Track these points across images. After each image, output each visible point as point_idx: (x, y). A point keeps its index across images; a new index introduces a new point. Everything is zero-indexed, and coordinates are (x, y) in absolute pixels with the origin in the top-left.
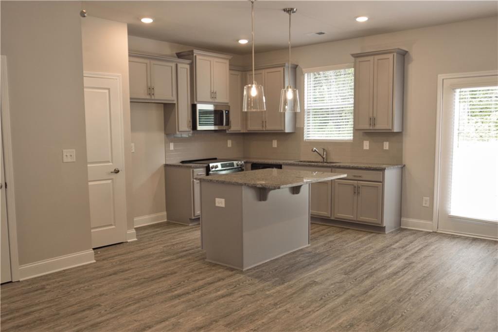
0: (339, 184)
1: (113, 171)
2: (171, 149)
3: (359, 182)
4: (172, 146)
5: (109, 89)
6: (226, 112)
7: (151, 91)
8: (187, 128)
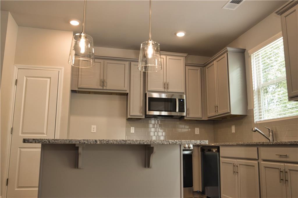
0: (265, 167)
2: (131, 132)
3: (286, 164)
4: (132, 130)
5: (50, 78)
6: (181, 100)
7: (103, 83)
8: (139, 113)
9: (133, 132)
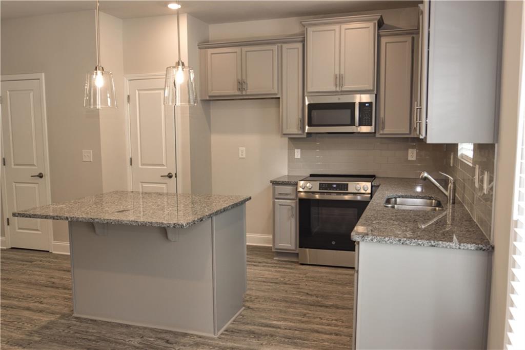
1: (167, 174)
2: (296, 157)
4: (298, 154)
6: (367, 105)
7: (241, 84)
8: (296, 130)
9: (299, 157)
